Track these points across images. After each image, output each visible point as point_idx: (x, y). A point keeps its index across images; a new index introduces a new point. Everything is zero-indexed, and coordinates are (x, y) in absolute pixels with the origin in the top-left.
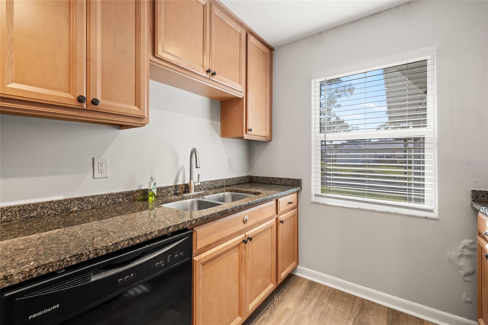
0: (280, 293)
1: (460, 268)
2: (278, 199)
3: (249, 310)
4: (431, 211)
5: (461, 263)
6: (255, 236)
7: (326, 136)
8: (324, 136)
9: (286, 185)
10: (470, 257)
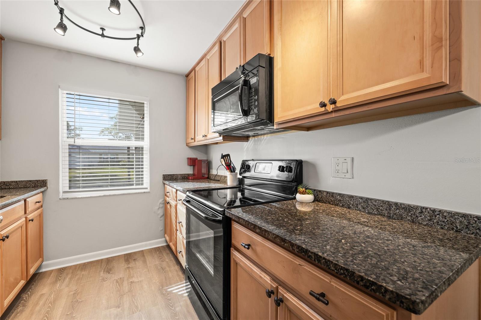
0: (28, 289)
1: (158, 215)
2: (27, 199)
3: (5, 306)
4: (147, 188)
6: (11, 233)
7: (76, 141)
8: (74, 141)
9: (26, 187)
10: (162, 207)
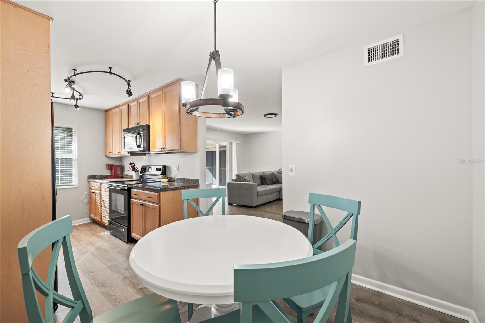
1: (84, 202)
4: (75, 185)
5: (85, 201)
10: (87, 197)
